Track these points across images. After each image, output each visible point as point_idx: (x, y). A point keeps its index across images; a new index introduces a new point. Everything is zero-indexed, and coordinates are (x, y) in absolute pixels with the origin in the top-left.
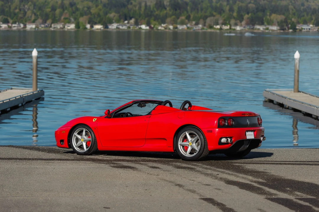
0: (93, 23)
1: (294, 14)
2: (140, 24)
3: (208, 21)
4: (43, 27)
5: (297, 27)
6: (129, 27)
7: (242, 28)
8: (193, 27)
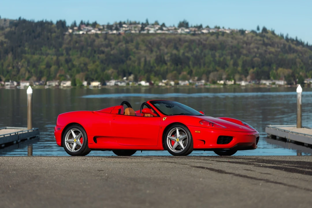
0: (90, 80)
1: (302, 68)
2: (139, 80)
3: (211, 76)
4: (37, 85)
5: (305, 82)
6: (128, 84)
7: (247, 83)
8: (195, 83)
